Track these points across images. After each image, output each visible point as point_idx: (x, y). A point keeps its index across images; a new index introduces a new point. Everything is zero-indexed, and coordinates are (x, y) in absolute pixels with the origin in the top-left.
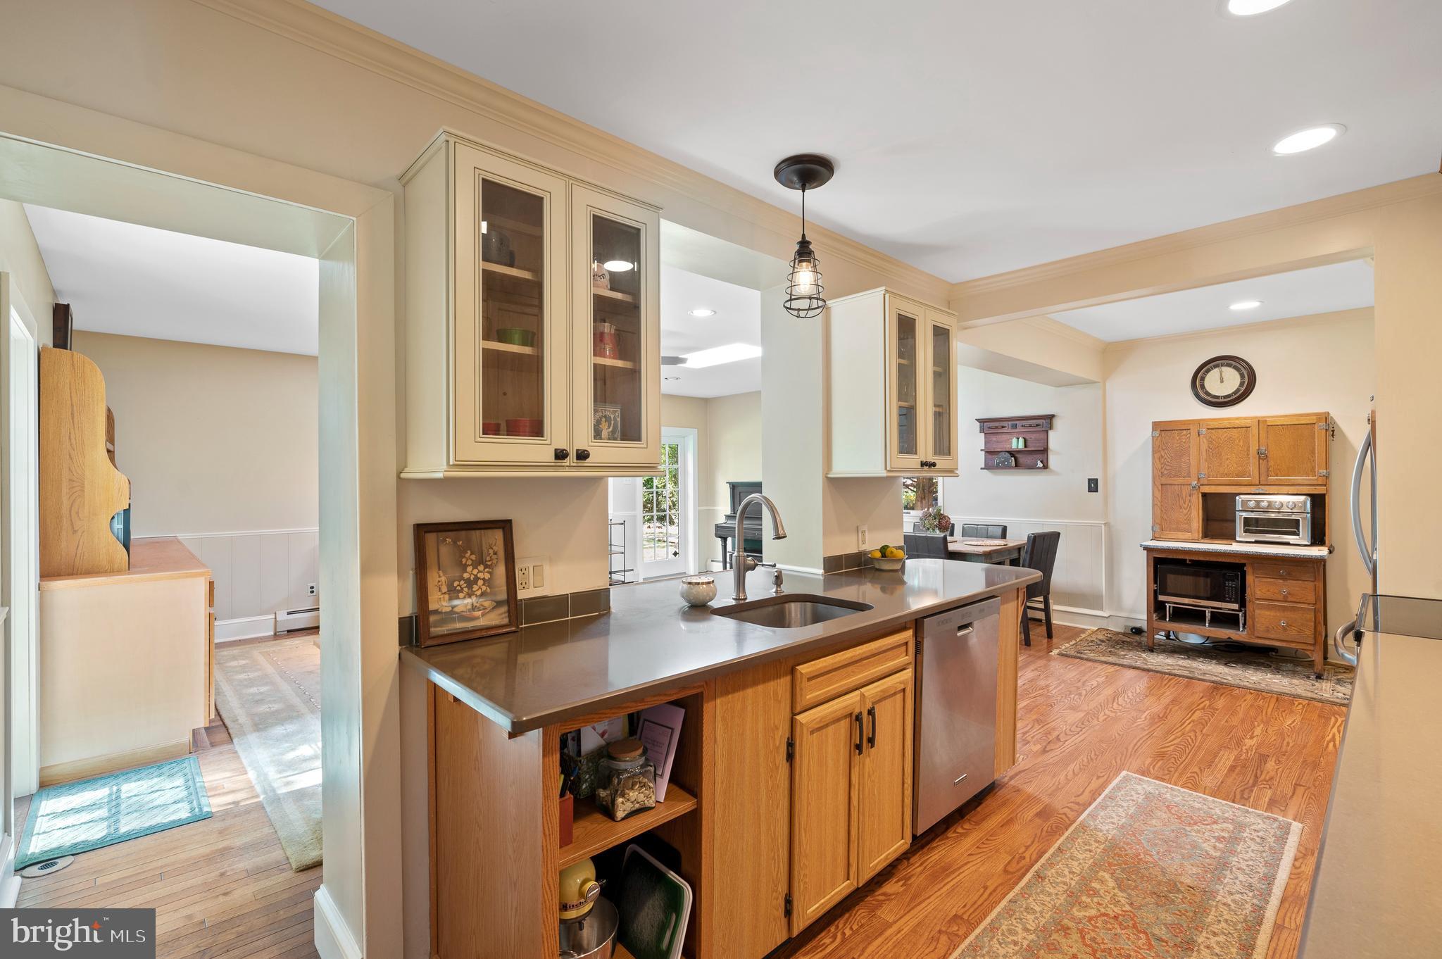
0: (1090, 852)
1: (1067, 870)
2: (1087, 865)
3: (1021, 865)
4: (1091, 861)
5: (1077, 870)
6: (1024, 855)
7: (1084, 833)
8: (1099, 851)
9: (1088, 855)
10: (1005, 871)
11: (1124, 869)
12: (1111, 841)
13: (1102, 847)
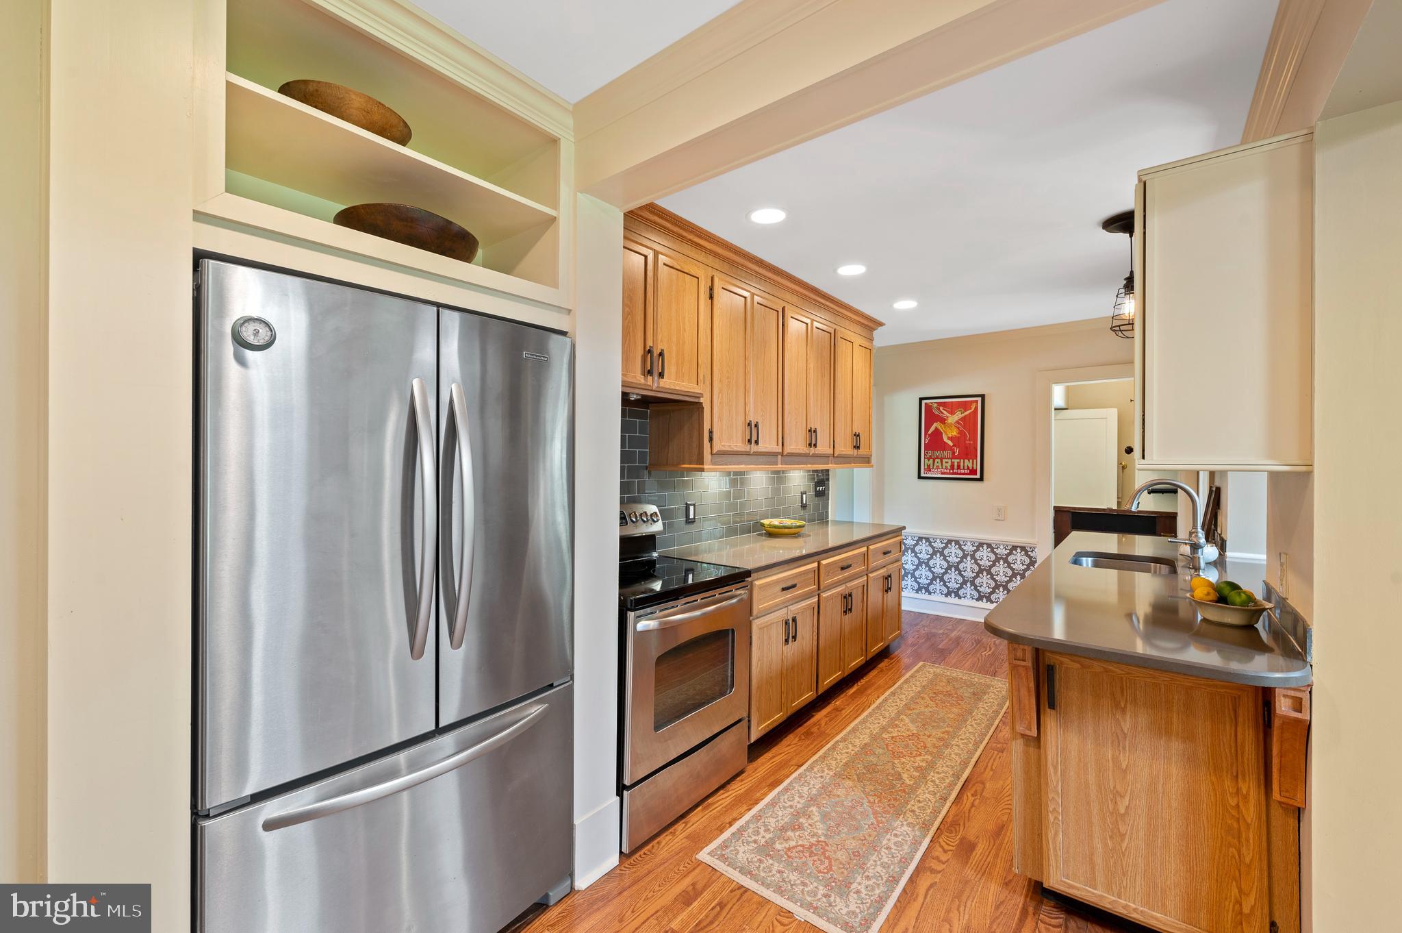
0: (919, 801)
1: (937, 783)
2: (922, 788)
3: (974, 789)
4: (918, 793)
5: (930, 784)
6: (973, 798)
7: (925, 820)
8: (912, 803)
9: (921, 798)
10: (983, 783)
11: (893, 788)
12: (900, 813)
13: (909, 807)
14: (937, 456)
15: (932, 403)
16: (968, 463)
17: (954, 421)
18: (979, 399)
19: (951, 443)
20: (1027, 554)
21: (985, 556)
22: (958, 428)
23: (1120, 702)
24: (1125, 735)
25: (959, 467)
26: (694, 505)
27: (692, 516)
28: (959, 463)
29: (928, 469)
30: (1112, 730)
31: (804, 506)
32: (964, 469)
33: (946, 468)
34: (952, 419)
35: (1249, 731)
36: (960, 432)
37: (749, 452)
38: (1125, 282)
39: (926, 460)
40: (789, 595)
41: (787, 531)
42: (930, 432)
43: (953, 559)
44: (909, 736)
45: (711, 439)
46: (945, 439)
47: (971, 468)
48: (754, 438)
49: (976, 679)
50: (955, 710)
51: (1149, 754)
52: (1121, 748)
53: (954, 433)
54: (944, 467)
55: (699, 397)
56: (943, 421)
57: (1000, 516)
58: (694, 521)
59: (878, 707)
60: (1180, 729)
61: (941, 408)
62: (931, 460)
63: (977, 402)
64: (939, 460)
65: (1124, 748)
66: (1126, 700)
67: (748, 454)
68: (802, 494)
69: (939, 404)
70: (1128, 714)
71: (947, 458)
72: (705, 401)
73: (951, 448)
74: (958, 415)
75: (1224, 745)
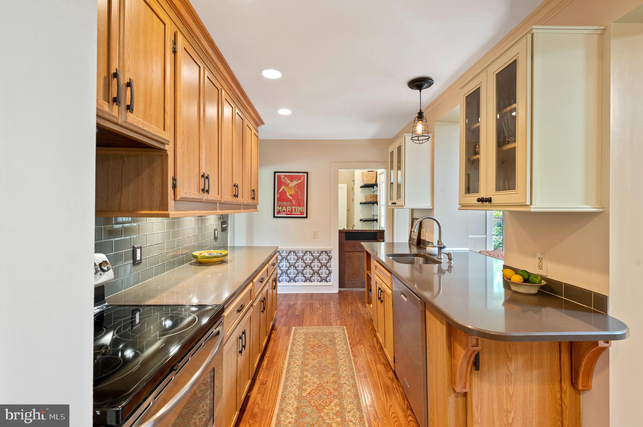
14: (284, 205)
15: (281, 175)
16: (300, 209)
17: (293, 186)
18: (305, 174)
19: (291, 198)
20: (328, 255)
21: (308, 257)
22: (295, 190)
23: (509, 355)
24: (512, 374)
25: (295, 211)
26: (141, 248)
27: (138, 258)
28: (295, 209)
29: (279, 212)
30: (505, 373)
31: (216, 239)
32: (298, 212)
33: (289, 211)
34: (292, 184)
35: (566, 355)
36: (296, 192)
37: (202, 199)
38: (418, 115)
39: (278, 207)
40: (241, 314)
41: (214, 259)
42: (280, 191)
43: (292, 261)
44: (317, 387)
45: (174, 186)
46: (288, 196)
47: (301, 211)
48: (206, 188)
49: (325, 331)
50: (329, 356)
51: (523, 382)
52: (510, 383)
53: (293, 192)
54: (287, 211)
55: (164, 144)
56: (287, 185)
57: (315, 236)
58: (141, 263)
59: (288, 371)
60: (536, 363)
61: (286, 178)
62: (281, 207)
63: (304, 176)
64: (285, 207)
65: (511, 383)
66: (512, 353)
67: (200, 201)
68: (215, 230)
69: (285, 176)
70: (513, 360)
71: (289, 206)
72: (169, 148)
73: (291, 200)
74: (295, 183)
75: (555, 366)
